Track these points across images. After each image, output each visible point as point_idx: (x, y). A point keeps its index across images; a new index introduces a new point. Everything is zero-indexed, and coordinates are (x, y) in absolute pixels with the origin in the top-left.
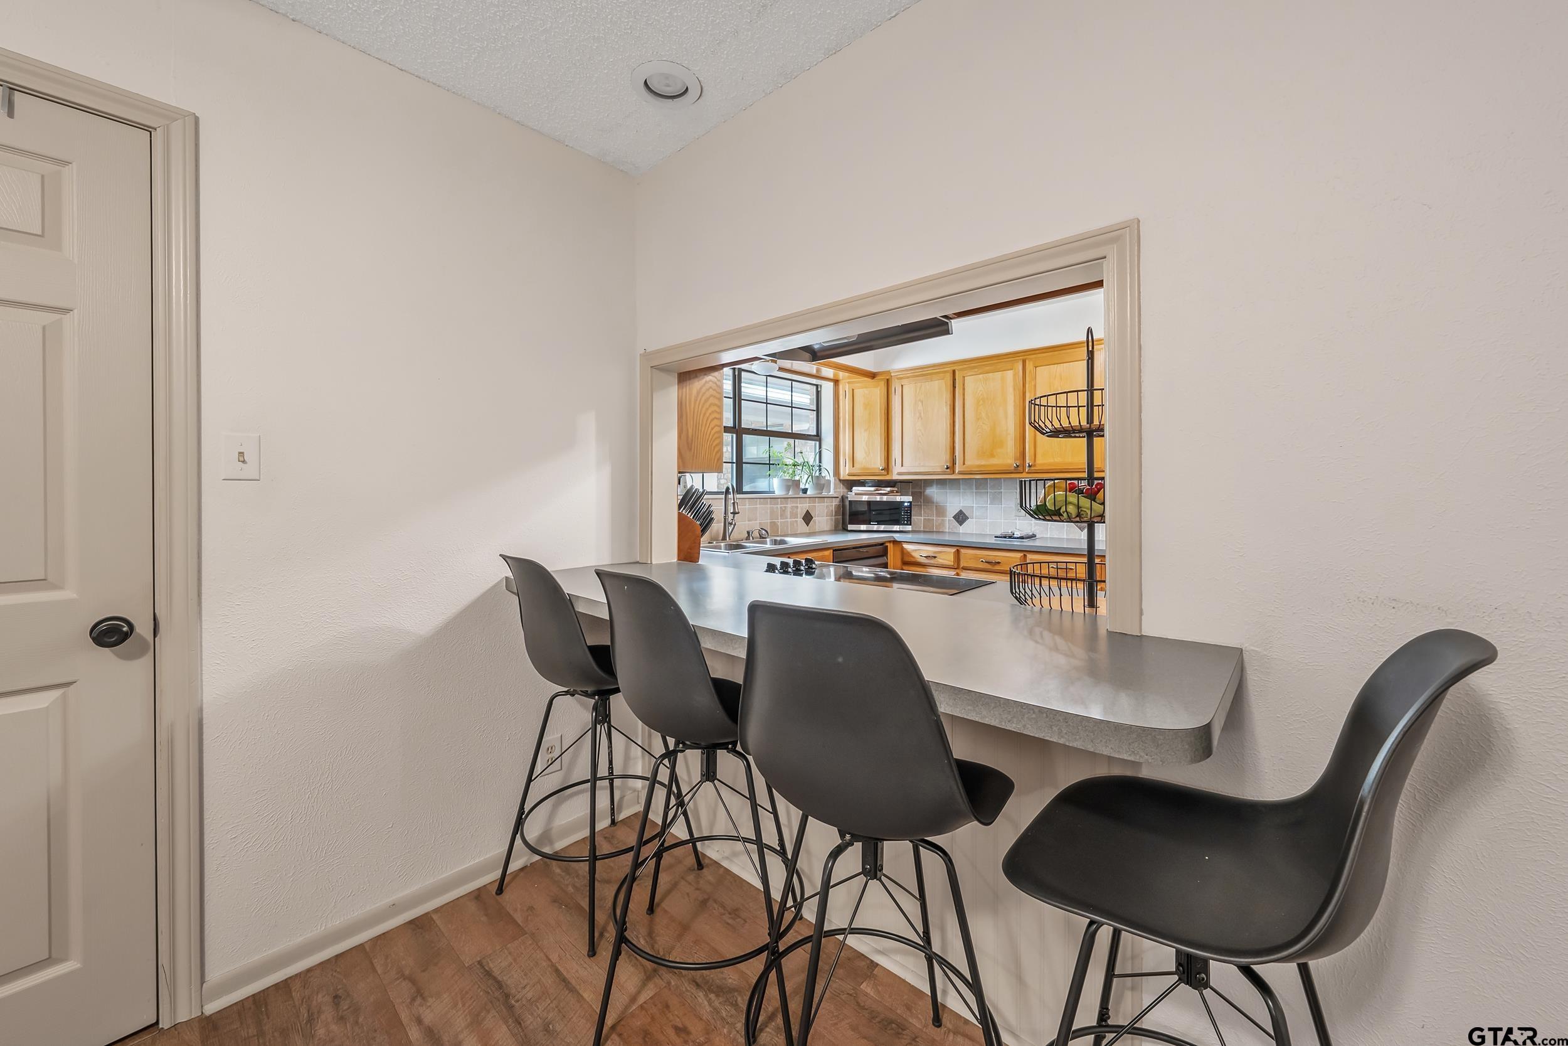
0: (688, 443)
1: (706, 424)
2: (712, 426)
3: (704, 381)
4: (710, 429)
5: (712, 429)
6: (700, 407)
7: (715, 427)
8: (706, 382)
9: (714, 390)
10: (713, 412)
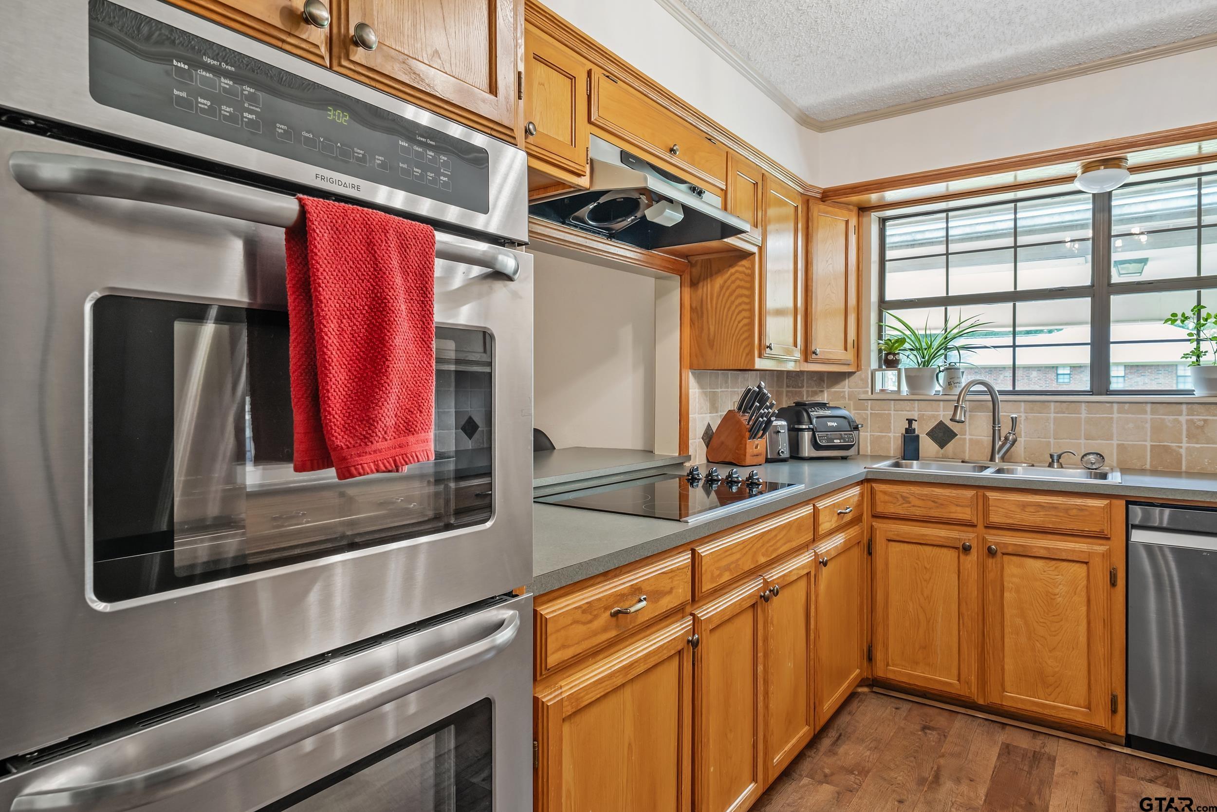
0: (709, 340)
1: (731, 318)
2: (739, 318)
3: (729, 273)
4: (736, 322)
5: (739, 322)
6: (724, 302)
7: (742, 319)
8: (732, 275)
9: (741, 280)
10: (740, 304)
